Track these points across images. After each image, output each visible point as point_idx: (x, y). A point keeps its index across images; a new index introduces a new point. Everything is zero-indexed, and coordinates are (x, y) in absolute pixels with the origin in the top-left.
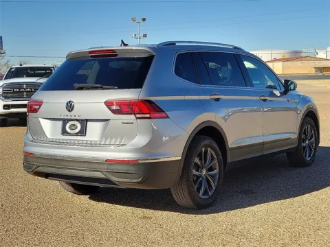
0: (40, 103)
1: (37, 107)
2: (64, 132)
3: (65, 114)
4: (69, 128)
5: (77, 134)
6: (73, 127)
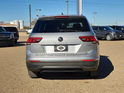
0: (41, 39)
1: (39, 40)
2: (56, 50)
3: (58, 43)
4: (59, 48)
5: (64, 51)
6: (61, 48)
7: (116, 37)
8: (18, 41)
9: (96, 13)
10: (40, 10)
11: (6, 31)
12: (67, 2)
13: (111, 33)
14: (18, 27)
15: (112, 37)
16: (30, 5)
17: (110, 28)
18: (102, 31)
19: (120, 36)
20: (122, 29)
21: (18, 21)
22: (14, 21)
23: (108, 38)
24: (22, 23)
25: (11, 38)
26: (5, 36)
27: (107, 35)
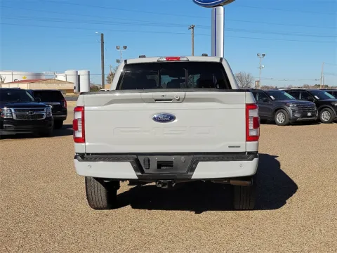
7: (297, 118)
8: (65, 123)
9: (264, 55)
10: (125, 48)
11: (34, 101)
12: (193, 28)
13: (286, 107)
14: (75, 88)
15: (289, 116)
16: (102, 35)
17: (286, 94)
18: (264, 101)
19: (309, 114)
20: (316, 97)
21: (77, 72)
22: (67, 72)
23: (280, 118)
24: (86, 77)
25: (44, 117)
26: (31, 113)
27: (277, 110)
